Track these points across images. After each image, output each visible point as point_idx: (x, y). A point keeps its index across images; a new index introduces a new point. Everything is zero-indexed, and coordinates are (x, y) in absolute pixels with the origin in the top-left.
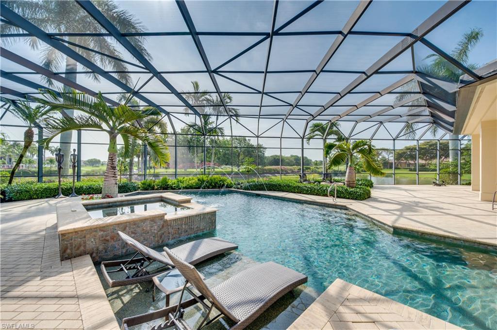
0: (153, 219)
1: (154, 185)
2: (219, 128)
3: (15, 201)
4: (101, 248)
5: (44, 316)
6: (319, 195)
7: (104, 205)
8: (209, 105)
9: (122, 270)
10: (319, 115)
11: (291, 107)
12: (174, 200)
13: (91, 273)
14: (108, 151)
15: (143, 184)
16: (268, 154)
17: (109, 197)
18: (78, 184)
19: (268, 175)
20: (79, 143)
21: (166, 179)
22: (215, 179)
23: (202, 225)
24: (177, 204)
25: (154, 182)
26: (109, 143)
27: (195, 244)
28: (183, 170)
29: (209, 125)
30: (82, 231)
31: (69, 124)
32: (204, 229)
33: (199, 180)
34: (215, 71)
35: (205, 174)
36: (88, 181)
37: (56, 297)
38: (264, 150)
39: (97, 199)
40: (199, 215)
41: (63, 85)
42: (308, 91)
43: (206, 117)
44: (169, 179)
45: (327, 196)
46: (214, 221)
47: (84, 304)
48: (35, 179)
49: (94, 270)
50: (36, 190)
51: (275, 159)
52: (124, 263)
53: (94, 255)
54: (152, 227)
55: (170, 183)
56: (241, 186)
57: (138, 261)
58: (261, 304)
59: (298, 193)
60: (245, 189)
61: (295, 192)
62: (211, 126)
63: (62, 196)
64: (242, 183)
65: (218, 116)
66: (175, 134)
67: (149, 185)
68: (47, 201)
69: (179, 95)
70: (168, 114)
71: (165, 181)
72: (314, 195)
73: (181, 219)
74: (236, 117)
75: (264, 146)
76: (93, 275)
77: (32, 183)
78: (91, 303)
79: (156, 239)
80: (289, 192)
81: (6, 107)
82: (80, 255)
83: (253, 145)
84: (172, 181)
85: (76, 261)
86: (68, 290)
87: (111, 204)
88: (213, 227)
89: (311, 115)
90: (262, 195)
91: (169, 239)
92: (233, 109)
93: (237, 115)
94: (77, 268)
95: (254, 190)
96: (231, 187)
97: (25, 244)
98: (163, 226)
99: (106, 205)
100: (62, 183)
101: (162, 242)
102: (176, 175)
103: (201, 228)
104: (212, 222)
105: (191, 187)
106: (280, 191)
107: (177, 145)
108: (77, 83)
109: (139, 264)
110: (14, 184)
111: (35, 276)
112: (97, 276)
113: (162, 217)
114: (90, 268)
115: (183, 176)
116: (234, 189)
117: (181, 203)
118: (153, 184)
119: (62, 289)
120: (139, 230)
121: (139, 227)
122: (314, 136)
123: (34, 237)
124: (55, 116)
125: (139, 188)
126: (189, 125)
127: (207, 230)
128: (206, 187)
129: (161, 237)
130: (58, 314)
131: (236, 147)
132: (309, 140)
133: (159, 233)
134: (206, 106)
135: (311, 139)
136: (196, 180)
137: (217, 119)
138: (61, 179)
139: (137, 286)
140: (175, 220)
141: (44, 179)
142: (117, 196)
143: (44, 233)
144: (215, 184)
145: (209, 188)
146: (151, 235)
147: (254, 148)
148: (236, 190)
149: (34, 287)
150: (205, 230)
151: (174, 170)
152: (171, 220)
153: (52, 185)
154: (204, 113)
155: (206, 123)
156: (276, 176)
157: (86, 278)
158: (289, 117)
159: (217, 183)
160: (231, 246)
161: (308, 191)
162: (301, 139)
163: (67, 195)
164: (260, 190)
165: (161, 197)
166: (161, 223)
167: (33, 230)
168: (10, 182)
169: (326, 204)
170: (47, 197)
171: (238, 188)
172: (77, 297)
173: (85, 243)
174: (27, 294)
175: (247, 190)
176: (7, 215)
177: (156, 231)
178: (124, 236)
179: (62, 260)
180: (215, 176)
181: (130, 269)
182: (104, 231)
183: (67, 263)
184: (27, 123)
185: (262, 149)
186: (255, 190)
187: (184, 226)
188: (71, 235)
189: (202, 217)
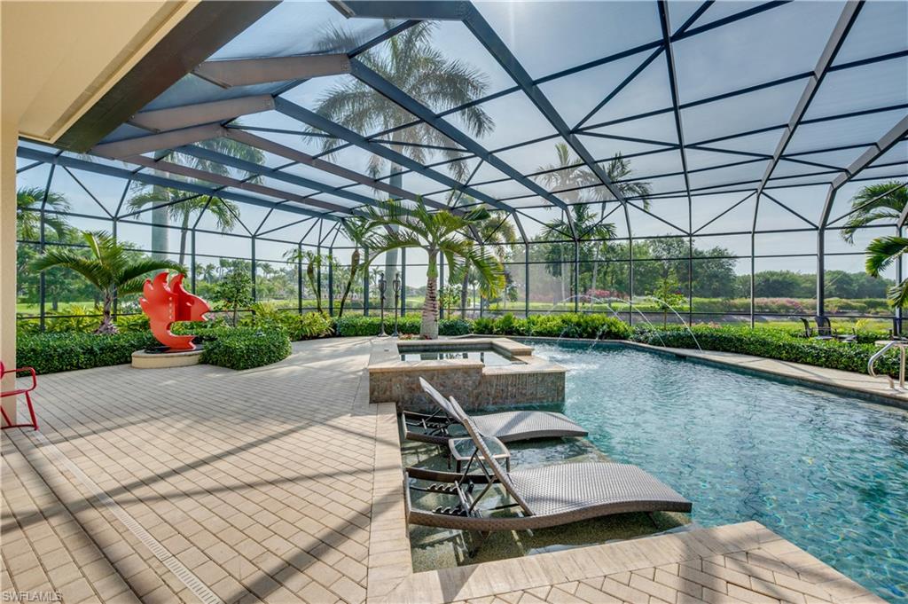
0: (467, 371)
1: (492, 327)
2: (605, 226)
3: (343, 336)
4: (406, 397)
5: (348, 446)
6: (853, 371)
7: (419, 348)
8: (588, 184)
9: (422, 425)
10: (866, 166)
11: (771, 160)
12: (506, 349)
13: (392, 421)
14: (428, 275)
15: (479, 324)
16: (741, 269)
17: (426, 338)
18: (401, 320)
19: (742, 318)
20: (404, 266)
21: (510, 317)
22: (593, 321)
23: (541, 391)
24: (511, 356)
25: (493, 321)
26: (428, 263)
27: (519, 415)
28: (552, 305)
29: (586, 222)
30: (388, 372)
31: (393, 242)
32: (544, 398)
33: (563, 321)
34: (577, 130)
35: (576, 311)
36: (413, 316)
37: (359, 434)
38: (730, 262)
39: (414, 340)
40: (534, 374)
41: (388, 194)
42: (803, 120)
43: (580, 207)
44: (515, 318)
45: (867, 373)
46: (561, 388)
47: (379, 447)
48: (361, 312)
49: (396, 418)
50: (361, 325)
51: (768, 280)
52: (425, 418)
53: (400, 404)
54: (465, 381)
55: (515, 324)
56: (647, 338)
57: (443, 421)
58: (579, 508)
59: (789, 360)
60: (655, 342)
61: (780, 359)
62: (591, 224)
63: (384, 334)
64: (649, 331)
65: (604, 202)
66: (526, 242)
67: (486, 327)
68: (370, 340)
69: (523, 180)
70: (513, 211)
71: (508, 321)
72: (836, 368)
73: (507, 376)
74: (644, 199)
75: (731, 252)
76: (394, 423)
77: (357, 317)
78: (384, 447)
79: (471, 400)
80: (764, 357)
81: (337, 227)
82: (386, 401)
83: (701, 253)
84: (519, 321)
85: (382, 406)
86: (369, 431)
87: (427, 348)
88: (560, 398)
89: (840, 170)
90: (690, 357)
91: (488, 403)
92: (637, 184)
93: (645, 197)
94: (381, 413)
95: (674, 347)
96: (625, 338)
97: (344, 381)
98: (480, 383)
99: (422, 348)
100: (385, 318)
101: (479, 405)
102: (527, 311)
103: (538, 396)
104: (558, 389)
105: (550, 333)
106: (742, 353)
107: (530, 261)
108: (403, 188)
109: (442, 425)
110: (343, 317)
111: (347, 413)
112: (396, 425)
113: (478, 369)
114: (393, 416)
115: (538, 313)
116: (631, 342)
117: (517, 355)
118: (491, 325)
119: (365, 429)
120: (449, 382)
121: (449, 379)
122: (868, 220)
123: (352, 376)
124: (379, 232)
125: (473, 330)
126: (547, 225)
127: (548, 401)
128: (577, 335)
129: (477, 397)
130: (358, 448)
131: (658, 259)
132: (852, 232)
133: (475, 392)
134: (583, 188)
135: (858, 230)
136: (559, 321)
137: (604, 208)
138: (385, 313)
139: (437, 448)
140: (498, 377)
141: (370, 312)
142: (436, 338)
143: (361, 373)
144: (593, 331)
145: (581, 336)
146: (464, 393)
147: (704, 258)
148: (635, 343)
149: (345, 421)
150: (545, 401)
151: (524, 304)
152: (491, 376)
153: (376, 320)
154: (577, 202)
155: (580, 217)
156: (766, 321)
157: (387, 424)
158: (769, 184)
159: (597, 328)
160: (575, 430)
161: (818, 357)
162: (816, 233)
163: (389, 334)
164: (688, 347)
165: (491, 344)
166: (476, 377)
167: (353, 369)
168: (340, 315)
169: (866, 392)
170: (371, 335)
171: (640, 341)
172: (375, 439)
173: (391, 387)
174: (340, 426)
175: (659, 345)
176: (335, 351)
177: (470, 389)
178: (424, 383)
179: (370, 403)
180: (595, 315)
181: (431, 427)
182: (410, 377)
183: (374, 406)
184: (353, 244)
185: (724, 260)
186: (678, 347)
187: (510, 389)
188: (377, 375)
189: (540, 379)
